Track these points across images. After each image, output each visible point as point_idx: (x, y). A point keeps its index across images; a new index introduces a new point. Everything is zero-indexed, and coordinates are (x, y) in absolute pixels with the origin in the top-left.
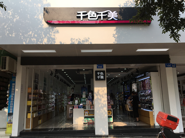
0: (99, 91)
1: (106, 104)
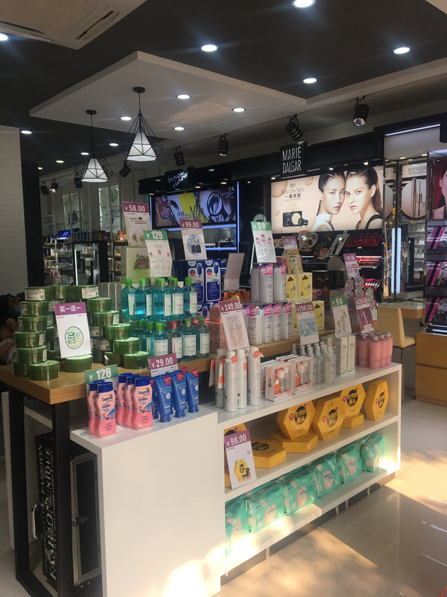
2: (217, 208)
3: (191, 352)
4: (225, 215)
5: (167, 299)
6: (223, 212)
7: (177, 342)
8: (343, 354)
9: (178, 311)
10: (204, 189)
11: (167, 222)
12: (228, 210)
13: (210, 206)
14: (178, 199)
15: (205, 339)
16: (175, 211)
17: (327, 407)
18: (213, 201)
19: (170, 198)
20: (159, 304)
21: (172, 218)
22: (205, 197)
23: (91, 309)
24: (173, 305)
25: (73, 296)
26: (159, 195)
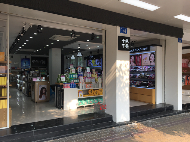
0: (121, 65)
1: (128, 83)
2: (98, 63)
3: (76, 82)
4: (100, 64)
5: (73, 75)
6: (99, 63)
7: (74, 80)
8: (99, 85)
9: (75, 77)
10: (96, 59)
11: (90, 65)
12: (100, 63)
13: (97, 62)
14: (92, 61)
15: (78, 80)
16: (91, 63)
17: (95, 91)
18: (98, 61)
19: (90, 60)
20: (72, 76)
21: (91, 64)
22: (96, 60)
23: (65, 76)
24: (74, 76)
25: (64, 75)
26: (89, 60)
